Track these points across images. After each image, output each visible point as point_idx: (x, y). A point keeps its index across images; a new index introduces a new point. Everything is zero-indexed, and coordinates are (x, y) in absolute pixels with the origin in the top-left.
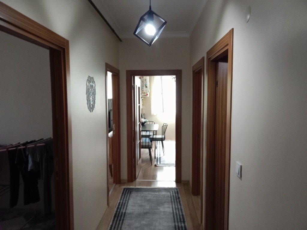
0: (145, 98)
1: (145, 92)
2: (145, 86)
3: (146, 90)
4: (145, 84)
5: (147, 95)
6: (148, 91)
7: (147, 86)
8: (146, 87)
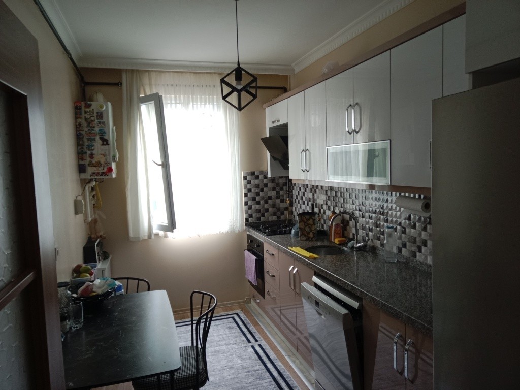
0: (101, 182)
1: (102, 161)
2: (97, 138)
3: (104, 155)
4: (97, 129)
5: (110, 170)
6: (114, 157)
7: (106, 137)
8: (105, 142)
